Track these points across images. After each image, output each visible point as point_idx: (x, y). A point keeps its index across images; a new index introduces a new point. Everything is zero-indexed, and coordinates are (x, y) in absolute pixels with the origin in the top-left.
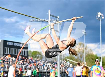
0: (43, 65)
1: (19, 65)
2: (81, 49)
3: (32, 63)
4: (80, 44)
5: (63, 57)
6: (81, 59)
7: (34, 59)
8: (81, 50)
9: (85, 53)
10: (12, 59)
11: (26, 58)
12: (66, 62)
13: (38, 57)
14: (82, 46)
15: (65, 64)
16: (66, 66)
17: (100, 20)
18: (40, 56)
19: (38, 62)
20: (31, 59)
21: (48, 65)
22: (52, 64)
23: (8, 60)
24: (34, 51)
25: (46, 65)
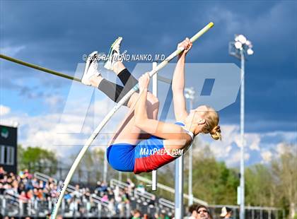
11: (11, 174)
12: (135, 188)
16: (133, 199)
17: (240, 60)
22: (91, 193)
25: (72, 195)
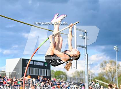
0: (68, 88)
1: (40, 87)
2: (112, 67)
3: (55, 85)
4: (111, 62)
5: (91, 77)
6: (112, 80)
7: (57, 80)
8: (113, 69)
9: (117, 73)
10: (32, 80)
11: (49, 79)
12: (95, 84)
13: (61, 78)
14: (113, 65)
15: (93, 86)
16: (94, 88)
18: (64, 76)
19: (62, 84)
20: (53, 80)
21: (73, 87)
22: (78, 86)
23: (28, 82)
24: (57, 71)
25: (71, 87)
